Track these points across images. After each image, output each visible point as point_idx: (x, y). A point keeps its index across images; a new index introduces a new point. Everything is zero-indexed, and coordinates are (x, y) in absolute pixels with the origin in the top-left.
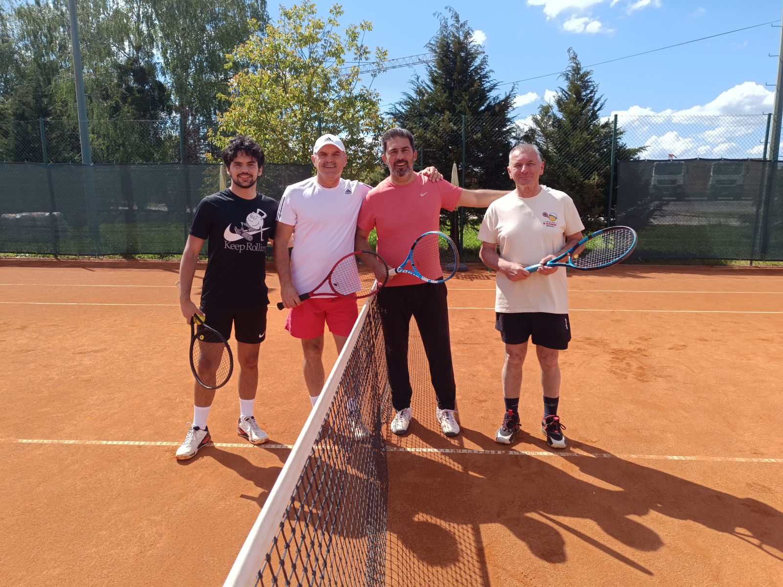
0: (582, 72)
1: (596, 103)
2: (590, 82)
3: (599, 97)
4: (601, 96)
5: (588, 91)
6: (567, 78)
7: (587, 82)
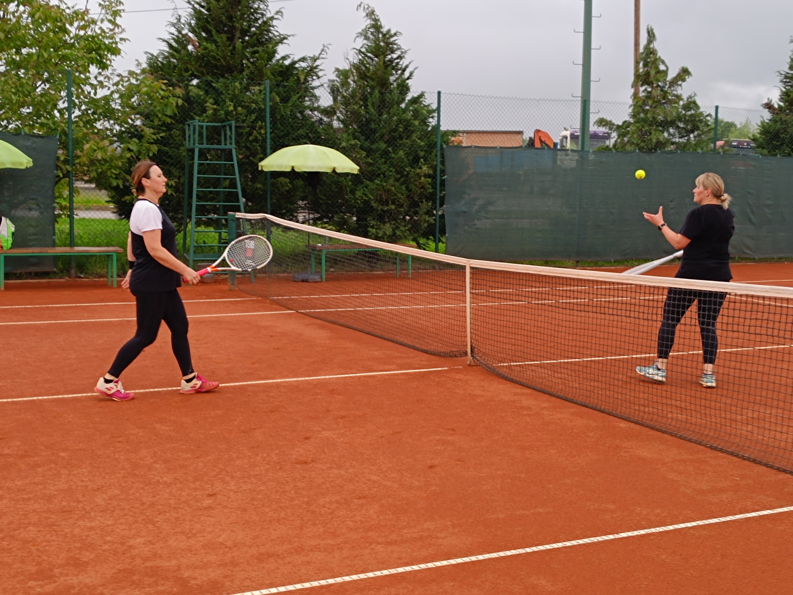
0: (384, 30)
1: (404, 70)
2: (395, 44)
3: (407, 63)
4: (410, 63)
5: (395, 56)
6: (367, 38)
7: (392, 43)
